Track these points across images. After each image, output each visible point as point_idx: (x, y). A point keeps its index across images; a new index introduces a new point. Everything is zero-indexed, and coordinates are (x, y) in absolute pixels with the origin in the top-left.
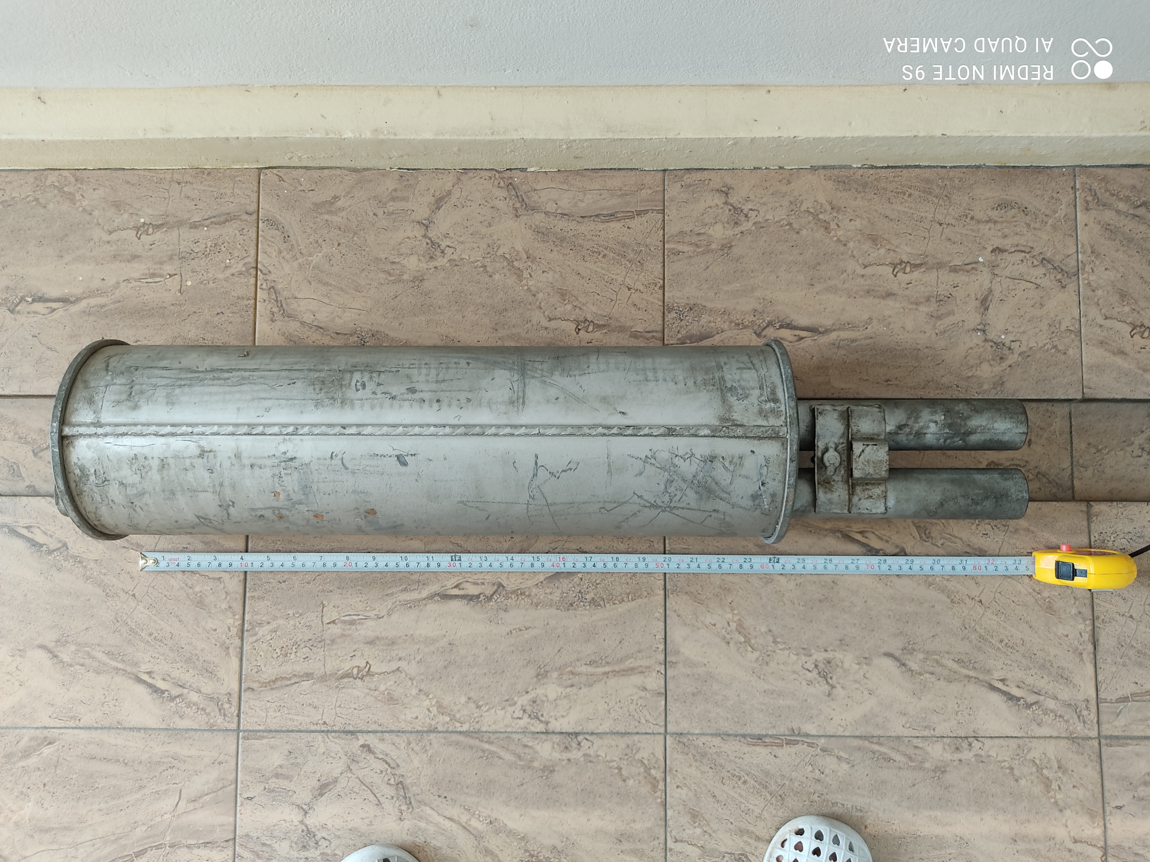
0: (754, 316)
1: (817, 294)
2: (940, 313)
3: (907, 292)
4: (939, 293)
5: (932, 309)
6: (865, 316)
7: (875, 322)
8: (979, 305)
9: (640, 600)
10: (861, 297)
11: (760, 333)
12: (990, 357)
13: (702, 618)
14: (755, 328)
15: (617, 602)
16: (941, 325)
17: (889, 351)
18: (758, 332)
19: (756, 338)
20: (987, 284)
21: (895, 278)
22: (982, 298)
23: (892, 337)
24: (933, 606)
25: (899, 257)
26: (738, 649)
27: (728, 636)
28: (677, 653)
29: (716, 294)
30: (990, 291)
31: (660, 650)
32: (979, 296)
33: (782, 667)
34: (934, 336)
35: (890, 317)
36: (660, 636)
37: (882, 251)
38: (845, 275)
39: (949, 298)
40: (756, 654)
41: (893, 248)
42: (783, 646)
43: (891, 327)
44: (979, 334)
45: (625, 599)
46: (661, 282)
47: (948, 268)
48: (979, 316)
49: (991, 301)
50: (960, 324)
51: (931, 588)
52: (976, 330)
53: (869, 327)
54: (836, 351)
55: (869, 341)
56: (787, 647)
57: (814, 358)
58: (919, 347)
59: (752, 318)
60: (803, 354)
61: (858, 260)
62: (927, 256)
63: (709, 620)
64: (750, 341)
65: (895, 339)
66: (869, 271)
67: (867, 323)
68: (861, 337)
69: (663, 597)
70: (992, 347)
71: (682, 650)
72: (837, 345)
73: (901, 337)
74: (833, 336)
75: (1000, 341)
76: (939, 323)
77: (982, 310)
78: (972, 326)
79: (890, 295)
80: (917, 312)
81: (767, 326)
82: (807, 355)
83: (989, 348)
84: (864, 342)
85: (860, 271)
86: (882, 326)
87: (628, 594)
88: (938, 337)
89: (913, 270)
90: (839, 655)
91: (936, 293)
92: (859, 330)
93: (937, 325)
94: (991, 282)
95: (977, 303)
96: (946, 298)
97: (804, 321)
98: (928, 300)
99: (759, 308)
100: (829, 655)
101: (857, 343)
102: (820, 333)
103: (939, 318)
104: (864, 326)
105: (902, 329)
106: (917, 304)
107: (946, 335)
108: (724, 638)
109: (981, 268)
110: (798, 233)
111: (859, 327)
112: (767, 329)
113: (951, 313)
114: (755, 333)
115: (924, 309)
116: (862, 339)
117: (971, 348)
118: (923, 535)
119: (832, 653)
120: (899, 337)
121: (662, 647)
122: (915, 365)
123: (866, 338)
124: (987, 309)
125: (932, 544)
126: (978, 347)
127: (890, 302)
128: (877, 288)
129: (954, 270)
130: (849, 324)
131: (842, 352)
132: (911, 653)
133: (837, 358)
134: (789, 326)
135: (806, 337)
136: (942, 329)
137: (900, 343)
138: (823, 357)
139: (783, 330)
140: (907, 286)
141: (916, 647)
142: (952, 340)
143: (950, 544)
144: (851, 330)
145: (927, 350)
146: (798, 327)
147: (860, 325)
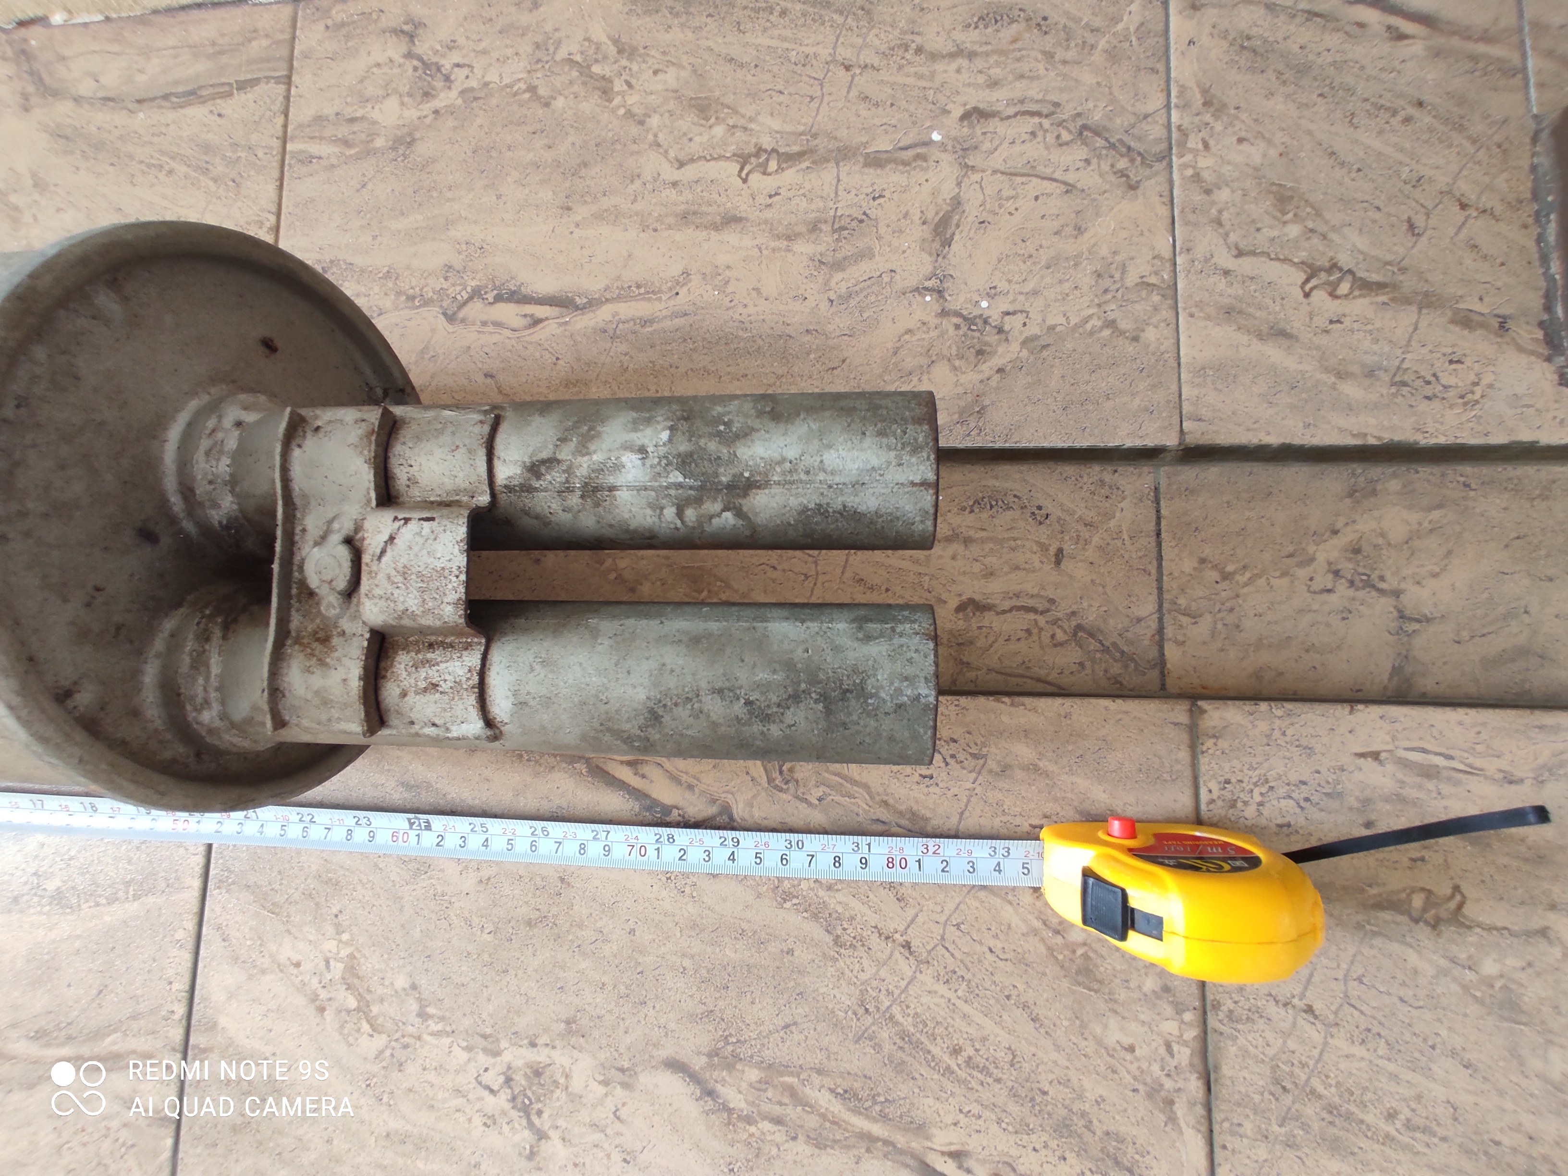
0: (446, 279)
1: (577, 225)
2: (839, 256)
3: (768, 214)
4: (839, 213)
5: (821, 248)
6: (675, 270)
7: (696, 280)
8: (928, 236)
9: (150, 900)
10: (670, 227)
11: (454, 314)
12: (954, 351)
13: (273, 947)
14: (445, 304)
15: (104, 901)
16: (842, 282)
17: (723, 342)
18: (449, 312)
19: (446, 324)
20: (948, 190)
21: (745, 186)
22: (937, 219)
23: (731, 312)
24: (790, 952)
25: (754, 140)
26: (342, 1027)
27: (323, 994)
28: (212, 1027)
29: (375, 238)
30: (957, 203)
31: (177, 1017)
32: (930, 215)
33: (431, 1076)
34: (824, 305)
35: (728, 267)
36: (181, 985)
37: (719, 131)
38: (638, 183)
39: (861, 221)
40: (380, 1041)
41: (742, 122)
42: (440, 1027)
43: (729, 290)
44: (928, 298)
45: (121, 894)
46: (273, 219)
47: (861, 159)
48: (927, 259)
49: (958, 226)
50: (886, 278)
51: (788, 905)
52: (920, 290)
53: (683, 291)
54: (609, 345)
55: (679, 322)
56: (448, 1029)
57: (561, 362)
58: (789, 330)
59: (441, 283)
60: (537, 355)
61: (666, 152)
62: (815, 136)
63: (287, 951)
64: (433, 330)
65: (736, 316)
66: (689, 173)
67: (678, 283)
68: (665, 313)
69: (196, 893)
70: (957, 327)
71: (223, 1021)
72: (611, 333)
73: (751, 310)
74: (605, 313)
75: (976, 312)
76: (839, 276)
77: (936, 245)
78: (913, 282)
79: (731, 220)
80: (790, 255)
81: (471, 298)
82: (547, 355)
83: (952, 330)
84: (667, 324)
85: (669, 173)
86: (709, 287)
87: (128, 884)
88: (833, 309)
89: (784, 165)
90: (560, 1058)
91: (832, 213)
92: (660, 299)
93: (833, 283)
94: (959, 184)
95: (926, 232)
96: (854, 224)
97: (545, 285)
98: (814, 227)
99: (457, 261)
100: (540, 1056)
101: (655, 326)
102: (577, 308)
103: (838, 266)
104: (670, 289)
105: (754, 294)
106: (789, 238)
107: (853, 303)
108: (314, 998)
109: (937, 154)
110: (547, 105)
111: (660, 291)
112: (470, 305)
113: (866, 254)
114: (445, 314)
115: (803, 248)
116: (665, 317)
117: (909, 331)
118: (776, 775)
119: (546, 1050)
120: (745, 311)
121: (180, 1010)
122: (780, 372)
123: (675, 315)
124: (947, 243)
125: (797, 797)
126: (925, 329)
127: (731, 237)
128: (704, 209)
129: (876, 161)
130: (638, 287)
131: (623, 347)
132: (730, 1067)
133: (609, 359)
134: (517, 297)
135: (547, 319)
136: (844, 290)
137: (747, 325)
138: (579, 360)
139: (501, 306)
140: (769, 201)
141: (744, 1051)
142: (865, 315)
143: (838, 798)
144: (644, 299)
145: (808, 338)
146: (533, 298)
147: (664, 288)
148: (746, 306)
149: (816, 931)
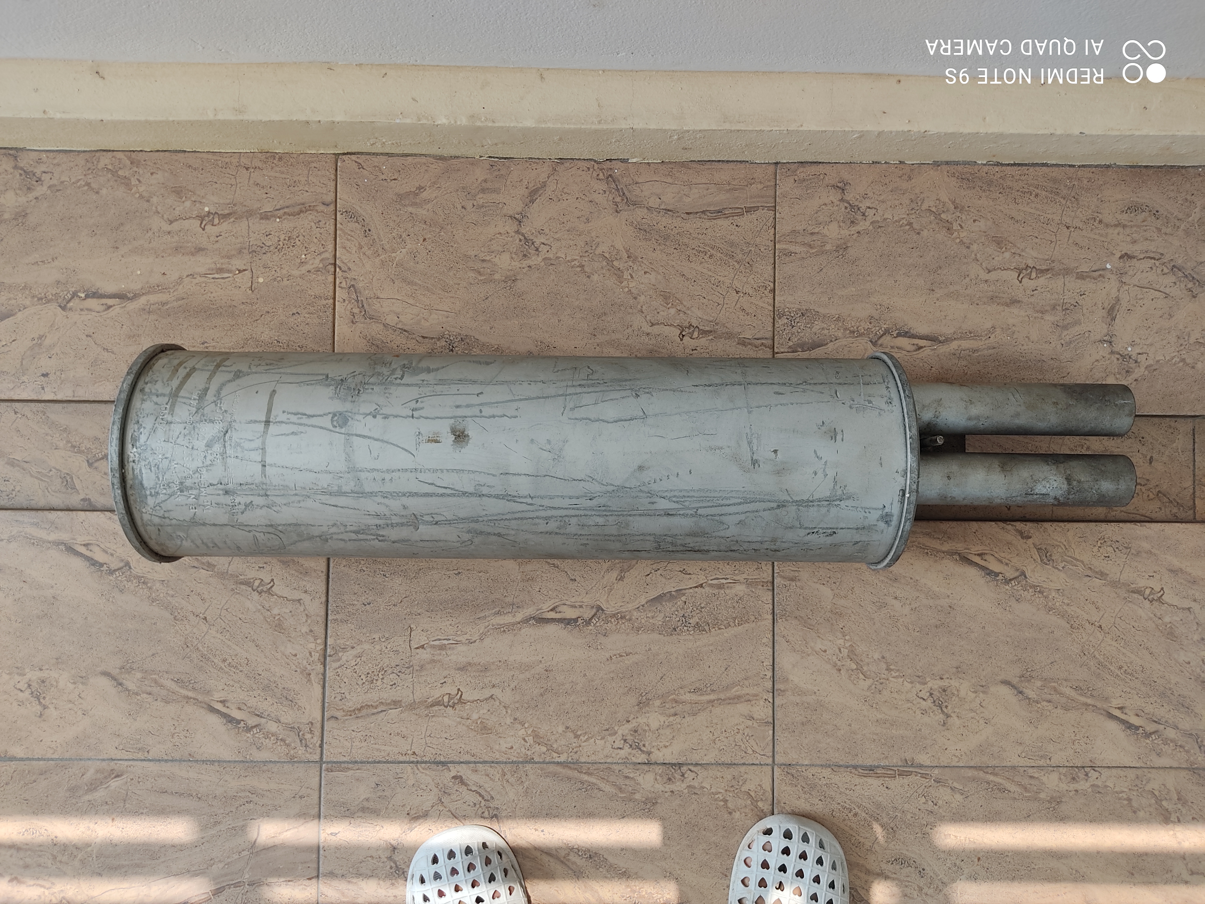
0: (870, 323)
1: (938, 299)
2: (1065, 322)
3: (1032, 300)
4: (1065, 301)
5: (1058, 318)
6: (988, 325)
7: (998, 331)
8: (1105, 315)
9: (747, 625)
10: (985, 303)
11: (876, 341)
12: (1116, 370)
13: (812, 644)
14: (871, 336)
15: (723, 627)
16: (1066, 336)
17: (1013, 362)
18: (874, 340)
19: (872, 346)
20: (1114, 293)
21: (1021, 285)
22: (1109, 307)
23: (1016, 348)
24: (1053, 632)
25: (1024, 262)
26: (850, 677)
27: (839, 663)
28: (786, 680)
29: (830, 299)
30: (1118, 299)
31: (768, 677)
32: (1106, 305)
33: (895, 695)
34: (1059, 346)
35: (1014, 325)
36: (768, 663)
37: (1007, 255)
38: (968, 279)
39: (1075, 306)
40: (869, 682)
41: (1018, 252)
42: (897, 674)
43: (1015, 337)
44: (1105, 345)
45: (731, 623)
46: (772, 285)
47: (1075, 275)
48: (1106, 327)
49: (1118, 311)
50: (1087, 335)
51: (1051, 613)
52: (1102, 341)
53: (992, 336)
54: (957, 361)
55: (991, 351)
56: (901, 674)
57: (933, 369)
58: (1044, 358)
59: (867, 325)
60: (921, 364)
61: (982, 264)
62: (1053, 261)
63: (819, 645)
64: (866, 349)
65: (1019, 350)
66: (993, 276)
67: (990, 332)
68: (984, 347)
69: (771, 621)
70: (1118, 359)
71: (791, 677)
72: (958, 355)
73: (1025, 347)
74: (954, 345)
75: (1126, 353)
76: (1065, 333)
77: (1109, 320)
78: (1098, 337)
79: (1014, 302)
80: (1043, 321)
81: (884, 334)
82: (926, 365)
83: (1115, 360)
84: (985, 352)
85: (984, 275)
86: (1005, 335)
87: (735, 619)
88: (1063, 349)
89: (1039, 275)
90: (954, 683)
91: (1062, 301)
92: (981, 340)
93: (1063, 335)
94: (1119, 291)
95: (1104, 313)
96: (1072, 307)
97: (923, 329)
98: (1054, 308)
99: (876, 314)
100: (945, 683)
101: (979, 353)
102: (940, 342)
103: (1065, 327)
104: (986, 335)
105: (1027, 339)
106: (1042, 313)
107: (1072, 346)
108: (835, 665)
109: (1108, 275)
110: (918, 233)
111: (981, 336)
112: (884, 337)
113: (1077, 323)
114: (871, 341)
115: (1049, 318)
116: (984, 349)
117: (1097, 360)
118: (1044, 558)
119: (948, 680)
120: (1023, 348)
121: (769, 674)
122: (1040, 378)
123: (989, 348)
124: (1113, 319)
125: (1053, 567)
126: (1104, 359)
127: (1015, 310)
128: (1001, 295)
129: (1081, 276)
130: (970, 333)
131: (964, 363)
132: (1029, 681)
133: (957, 369)
134: (907, 334)
135: (925, 347)
136: (1068, 340)
137: (1024, 354)
138: (942, 368)
139: (900, 339)
140: (1032, 293)
141: (1034, 674)
142: (1078, 352)
143: (1071, 567)
144: (973, 339)
145: (1052, 362)
146: (917, 336)
147: (983, 334)
148: (1023, 345)
149: (1063, 623)
